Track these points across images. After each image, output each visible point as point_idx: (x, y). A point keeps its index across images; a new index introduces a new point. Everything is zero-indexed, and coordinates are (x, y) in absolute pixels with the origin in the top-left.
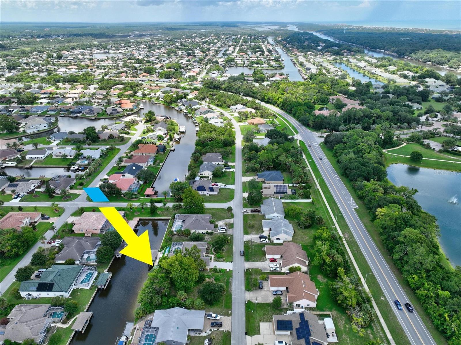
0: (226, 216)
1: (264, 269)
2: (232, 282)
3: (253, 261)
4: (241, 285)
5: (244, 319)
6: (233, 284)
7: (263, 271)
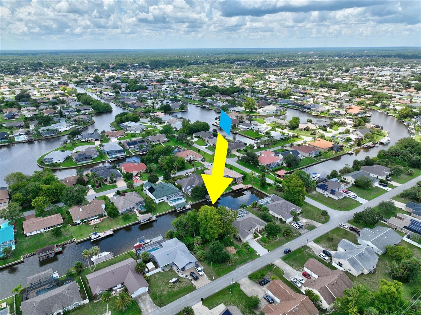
0: (318, 219)
1: (288, 275)
2: (247, 263)
3: (288, 264)
4: (251, 270)
5: (217, 291)
6: (246, 265)
7: (284, 276)
